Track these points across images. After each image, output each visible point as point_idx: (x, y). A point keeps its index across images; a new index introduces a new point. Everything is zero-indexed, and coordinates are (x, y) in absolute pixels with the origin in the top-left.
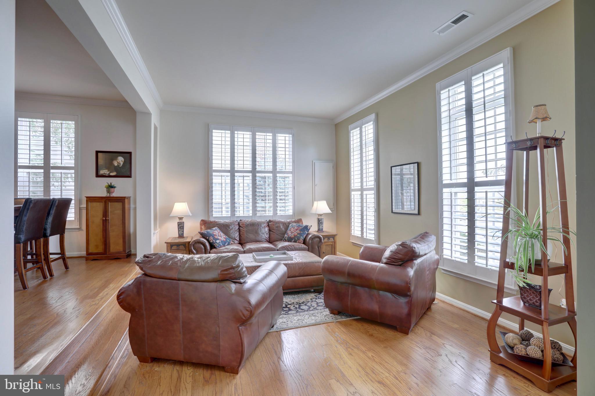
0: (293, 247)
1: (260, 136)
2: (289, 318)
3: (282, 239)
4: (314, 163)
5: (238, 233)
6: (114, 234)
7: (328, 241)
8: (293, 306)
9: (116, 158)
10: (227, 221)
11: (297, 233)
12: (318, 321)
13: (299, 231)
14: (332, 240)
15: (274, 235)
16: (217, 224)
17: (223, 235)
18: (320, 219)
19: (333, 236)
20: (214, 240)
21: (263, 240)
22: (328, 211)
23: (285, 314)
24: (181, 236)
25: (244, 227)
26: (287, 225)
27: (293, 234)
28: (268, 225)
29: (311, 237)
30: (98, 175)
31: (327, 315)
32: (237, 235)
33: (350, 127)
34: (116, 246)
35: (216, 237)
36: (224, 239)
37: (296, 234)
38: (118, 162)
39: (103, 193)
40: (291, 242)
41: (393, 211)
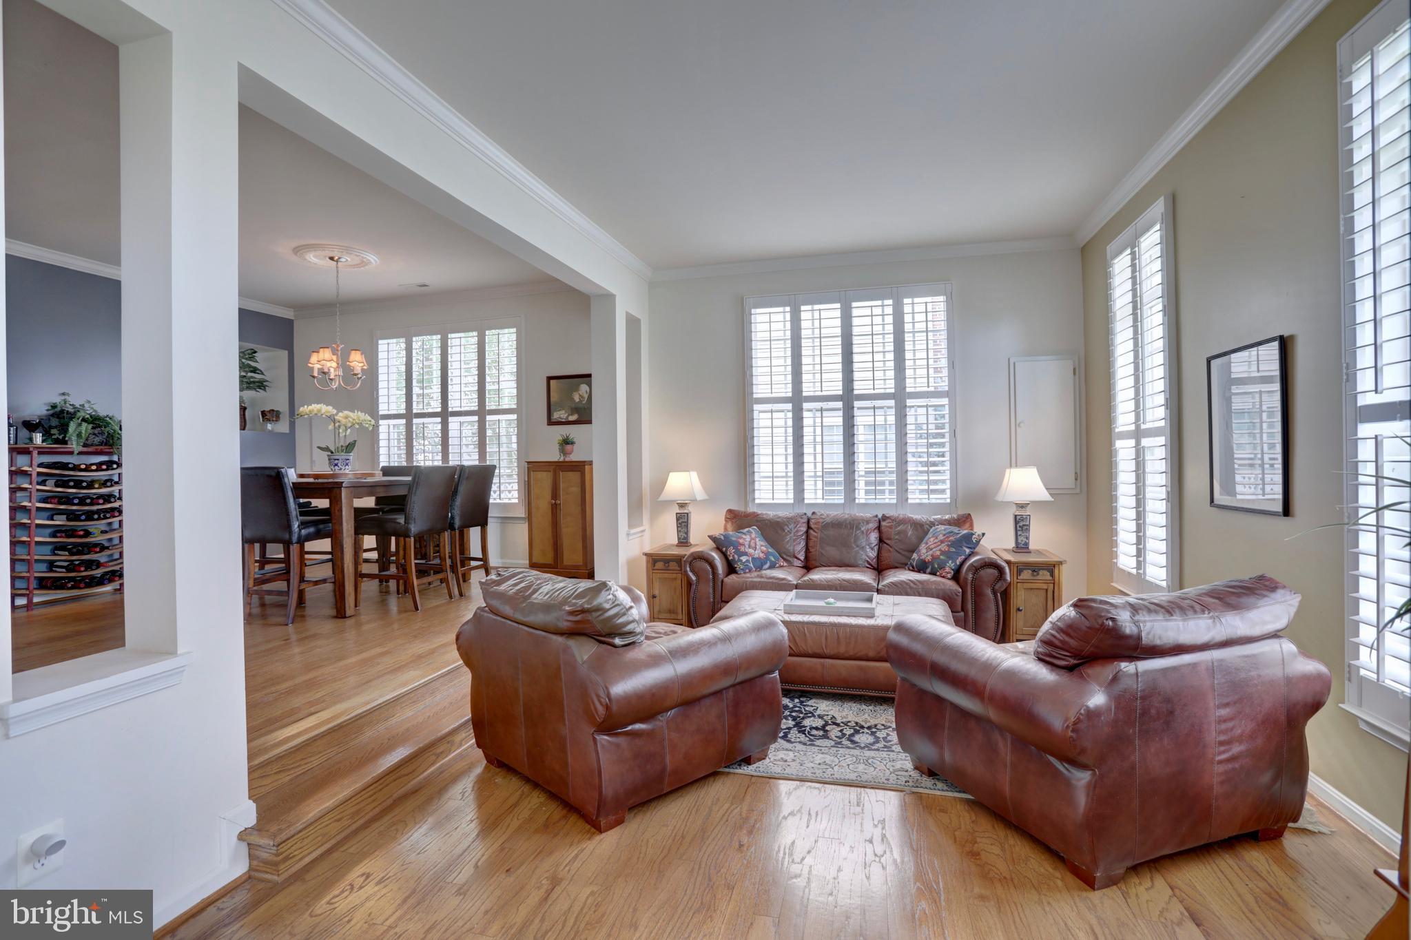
0: (920, 586)
1: (860, 310)
2: (805, 754)
3: (906, 564)
4: (1014, 364)
5: (803, 544)
6: (569, 529)
7: (1032, 578)
8: (840, 729)
9: (577, 389)
10: (783, 513)
11: (940, 550)
12: (865, 778)
13: (948, 545)
14: (1045, 575)
15: (890, 551)
16: (757, 521)
17: (762, 546)
18: (1018, 517)
19: (1052, 568)
20: (736, 556)
21: (860, 562)
22: (1043, 494)
23: (805, 744)
24: (684, 542)
25: (818, 529)
26: (922, 529)
27: (931, 552)
28: (879, 528)
29: (972, 564)
30: (551, 422)
31: (902, 770)
32: (799, 548)
33: (1110, 248)
34: (571, 557)
35: (742, 549)
36: (762, 555)
37: (938, 553)
38: (580, 395)
39: (555, 456)
40: (925, 573)
41: (1216, 502)
